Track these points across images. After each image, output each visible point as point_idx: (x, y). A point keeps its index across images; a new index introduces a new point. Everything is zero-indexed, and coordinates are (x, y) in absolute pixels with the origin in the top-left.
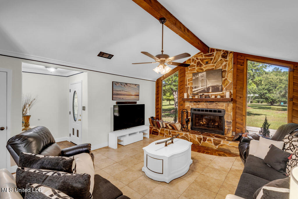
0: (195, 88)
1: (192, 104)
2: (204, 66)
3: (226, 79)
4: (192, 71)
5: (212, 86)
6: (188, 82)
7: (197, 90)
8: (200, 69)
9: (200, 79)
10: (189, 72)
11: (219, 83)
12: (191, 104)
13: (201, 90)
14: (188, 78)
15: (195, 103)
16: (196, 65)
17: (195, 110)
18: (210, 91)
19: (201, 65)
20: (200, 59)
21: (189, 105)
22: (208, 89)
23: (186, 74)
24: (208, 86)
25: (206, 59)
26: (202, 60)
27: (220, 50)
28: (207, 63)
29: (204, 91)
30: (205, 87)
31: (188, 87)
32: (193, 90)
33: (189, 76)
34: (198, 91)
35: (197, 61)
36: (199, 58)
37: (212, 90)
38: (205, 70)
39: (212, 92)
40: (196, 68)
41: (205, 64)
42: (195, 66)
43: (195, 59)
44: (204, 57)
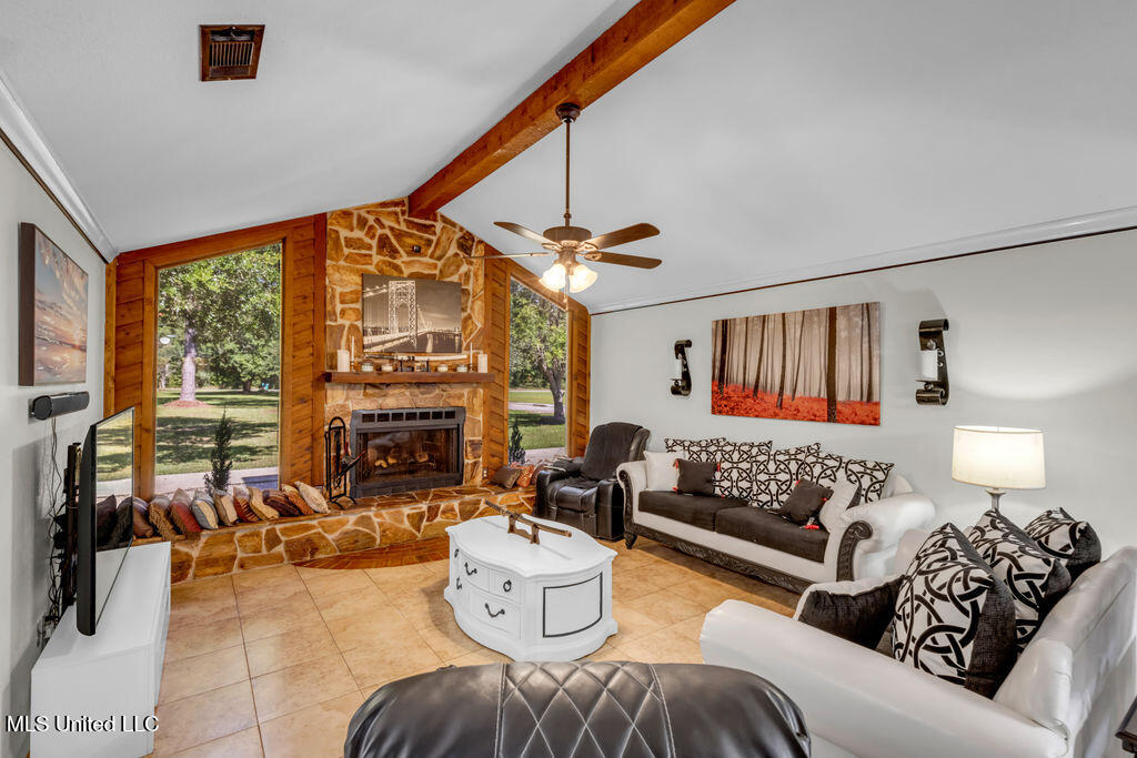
0: (376, 331)
1: (358, 394)
2: (405, 258)
3: (469, 317)
4: (358, 263)
5: (435, 335)
6: (339, 307)
7: (384, 343)
8: (390, 263)
9: (395, 302)
10: (342, 263)
11: (455, 328)
12: (352, 393)
13: (396, 343)
14: (339, 290)
15: (370, 391)
16: (374, 243)
17: (368, 417)
18: (429, 348)
19: (394, 252)
20: (392, 229)
21: (342, 403)
22: (422, 340)
23: (329, 271)
24: (421, 331)
25: (411, 236)
26: (399, 235)
27: (454, 225)
28: (417, 251)
29: (406, 347)
30: (413, 333)
31: (342, 327)
32: (367, 340)
33: (341, 280)
34: (388, 345)
35: (379, 232)
36: (387, 222)
37: (434, 346)
38: (406, 272)
39: (436, 351)
40: (376, 258)
41: (409, 254)
42: (369, 247)
43: (371, 219)
44: (403, 227)
